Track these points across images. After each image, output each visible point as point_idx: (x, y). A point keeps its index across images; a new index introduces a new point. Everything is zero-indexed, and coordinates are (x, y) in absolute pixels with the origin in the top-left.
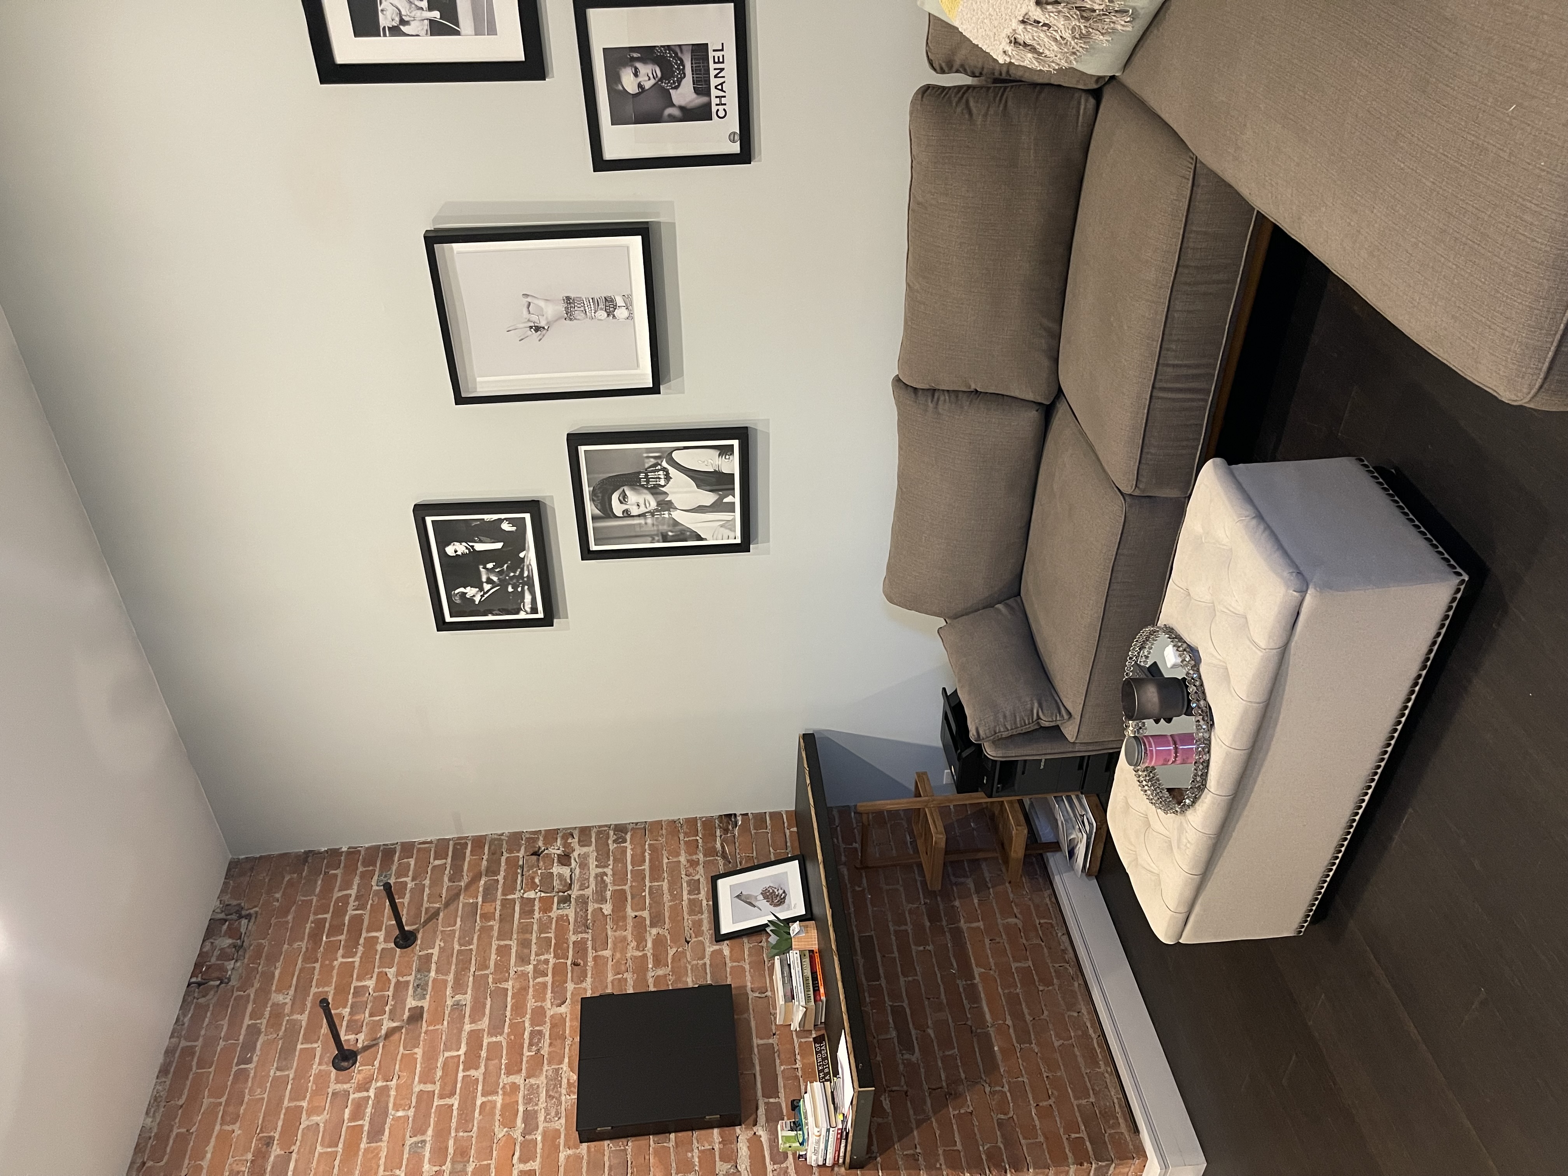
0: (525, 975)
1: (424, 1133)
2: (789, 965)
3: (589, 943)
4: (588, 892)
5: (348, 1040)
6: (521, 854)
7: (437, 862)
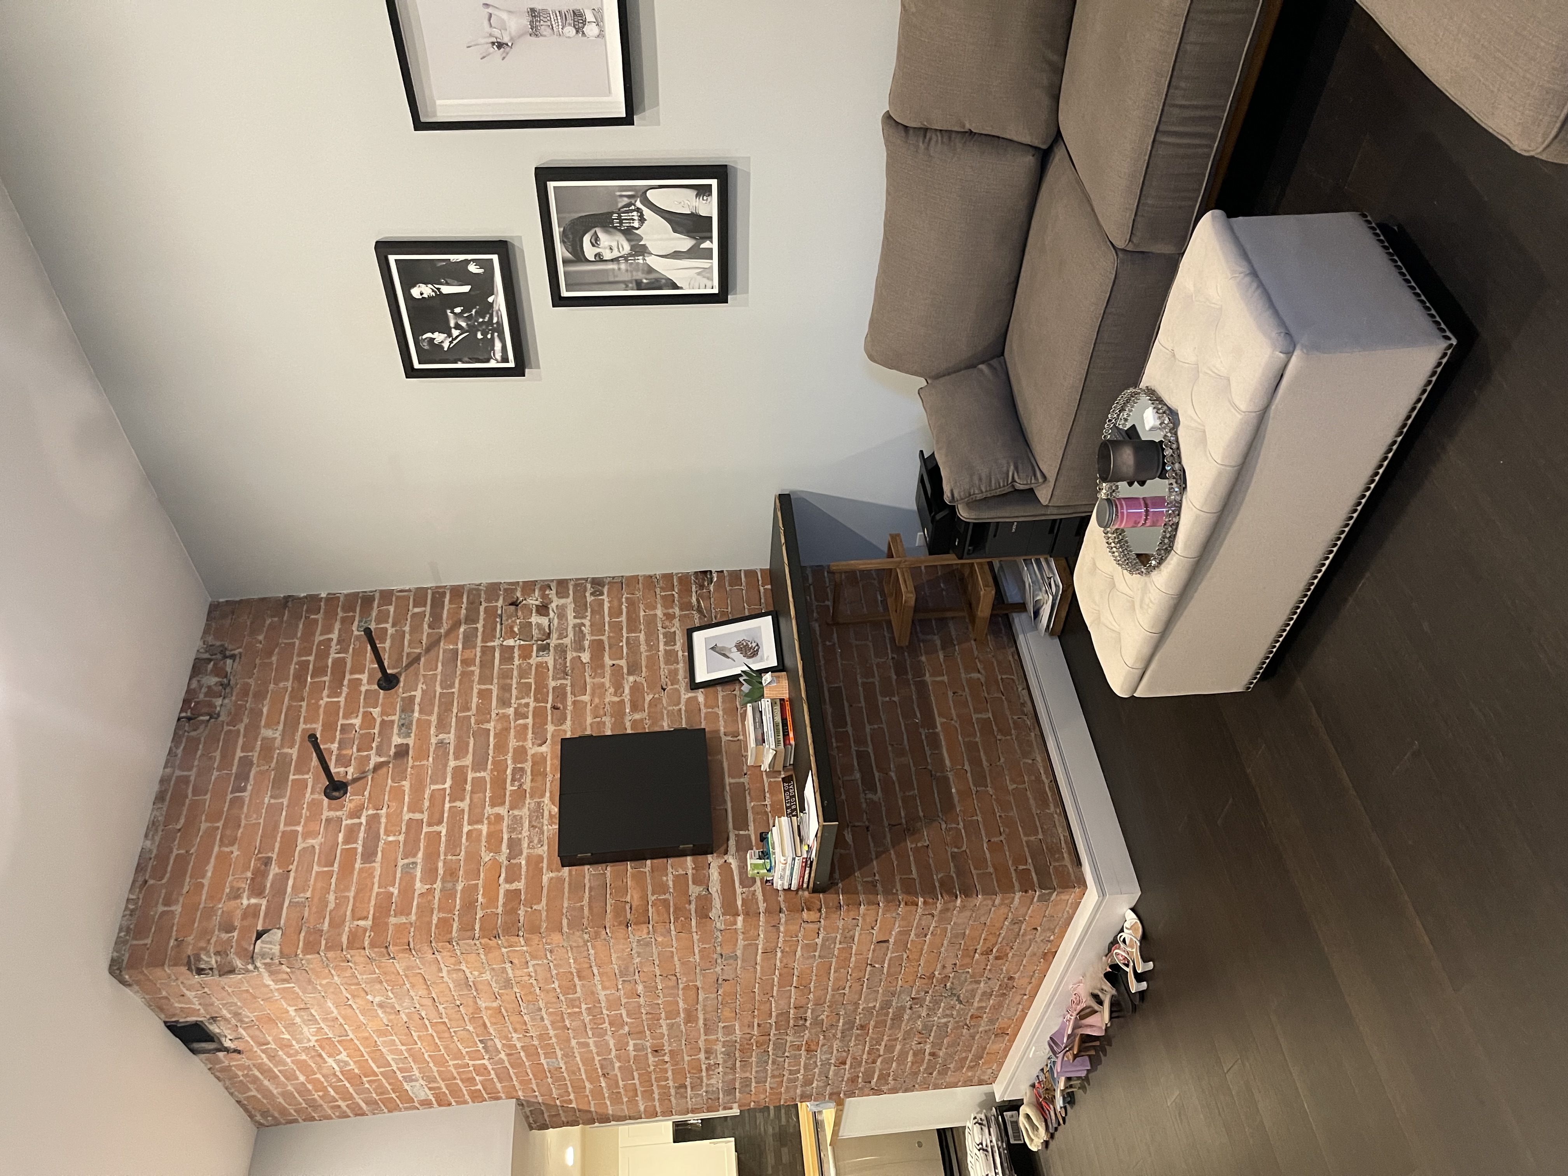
0: (506, 717)
1: (415, 855)
2: (761, 712)
3: (569, 689)
4: (567, 641)
5: (338, 773)
6: (500, 603)
7: (417, 610)
